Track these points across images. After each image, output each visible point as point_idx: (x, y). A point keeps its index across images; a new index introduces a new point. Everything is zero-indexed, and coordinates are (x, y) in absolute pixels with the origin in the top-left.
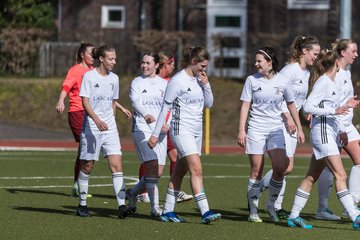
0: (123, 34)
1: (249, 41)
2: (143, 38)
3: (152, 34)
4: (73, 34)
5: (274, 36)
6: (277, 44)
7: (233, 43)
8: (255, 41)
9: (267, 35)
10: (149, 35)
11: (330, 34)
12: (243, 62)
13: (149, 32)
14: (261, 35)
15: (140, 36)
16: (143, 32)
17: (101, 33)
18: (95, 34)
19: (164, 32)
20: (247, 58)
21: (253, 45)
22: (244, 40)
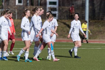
0: (22, 7)
1: (59, 9)
2: (28, 8)
3: (31, 7)
4: (8, 7)
5: (66, 7)
6: (67, 10)
7: (55, 9)
8: (61, 9)
9: (64, 7)
10: (30, 7)
11: (83, 7)
12: (57, 15)
13: (30, 6)
14: (63, 7)
15: (27, 7)
16: (28, 6)
17: (16, 7)
18: (14, 7)
19: (34, 6)
20: (58, 14)
21: (60, 10)
22: (57, 9)
